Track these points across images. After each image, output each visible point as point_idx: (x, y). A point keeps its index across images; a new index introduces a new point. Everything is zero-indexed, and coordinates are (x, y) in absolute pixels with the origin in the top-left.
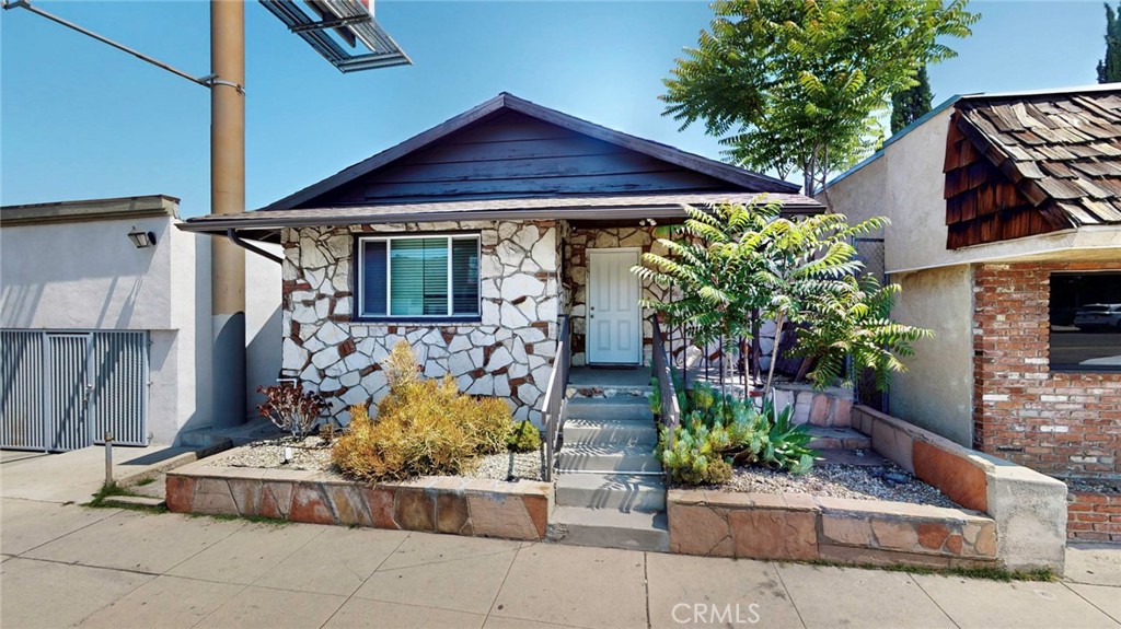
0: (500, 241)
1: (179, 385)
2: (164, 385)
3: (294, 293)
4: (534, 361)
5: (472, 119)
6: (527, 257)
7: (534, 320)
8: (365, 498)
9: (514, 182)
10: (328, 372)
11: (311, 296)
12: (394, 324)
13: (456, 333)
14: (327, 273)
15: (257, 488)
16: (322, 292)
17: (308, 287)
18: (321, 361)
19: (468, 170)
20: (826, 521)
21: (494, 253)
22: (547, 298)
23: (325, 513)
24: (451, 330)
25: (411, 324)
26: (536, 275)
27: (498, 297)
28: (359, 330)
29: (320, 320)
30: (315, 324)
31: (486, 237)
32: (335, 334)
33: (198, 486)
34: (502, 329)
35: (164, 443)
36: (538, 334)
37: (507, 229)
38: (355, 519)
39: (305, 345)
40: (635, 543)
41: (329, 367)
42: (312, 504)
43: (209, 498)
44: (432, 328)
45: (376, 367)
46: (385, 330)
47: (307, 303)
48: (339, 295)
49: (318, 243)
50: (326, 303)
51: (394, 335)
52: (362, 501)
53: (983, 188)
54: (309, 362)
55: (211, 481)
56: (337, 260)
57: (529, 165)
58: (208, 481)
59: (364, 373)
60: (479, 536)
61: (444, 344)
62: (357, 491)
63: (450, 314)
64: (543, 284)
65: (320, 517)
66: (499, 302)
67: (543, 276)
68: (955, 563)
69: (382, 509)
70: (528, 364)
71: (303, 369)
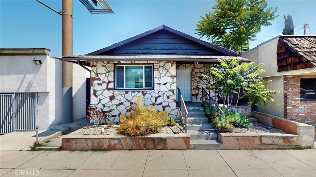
0: (160, 67)
1: (49, 110)
2: (43, 110)
3: (94, 81)
4: (170, 101)
5: (153, 32)
6: (168, 71)
7: (170, 89)
8: (134, 141)
9: (163, 50)
10: (106, 105)
11: (100, 82)
12: (128, 91)
13: (146, 93)
14: (106, 75)
15: (96, 141)
16: (104, 81)
17: (99, 79)
18: (103, 102)
19: (150, 46)
20: (263, 139)
21: (158, 70)
22: (173, 83)
23: (120, 147)
24: (145, 92)
25: (133, 91)
26: (170, 77)
27: (159, 83)
28: (116, 93)
29: (103, 89)
30: (102, 91)
31: (156, 66)
32: (109, 94)
33: (74, 141)
34: (160, 92)
35: (43, 129)
36: (171, 93)
37: (162, 63)
38: (131, 147)
39: (98, 97)
40: (213, 148)
41: (106, 104)
42: (115, 144)
43: (78, 145)
44: (139, 92)
45: (122, 104)
46: (125, 92)
47: (99, 84)
48: (110, 82)
49: (103, 66)
50: (105, 84)
51: (127, 94)
52: (133, 142)
53: (288, 57)
54: (100, 102)
55: (79, 139)
56: (109, 71)
57: (168, 46)
58: (78, 139)
59: (118, 105)
60: (170, 149)
61: (143, 96)
62: (131, 139)
63: (144, 88)
64: (172, 79)
65: (118, 148)
66: (159, 84)
67: (172, 77)
68: (291, 147)
69: (139, 144)
70: (168, 102)
71: (97, 104)
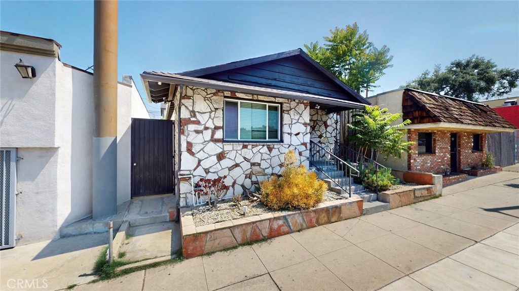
0: (291, 109)
1: (58, 191)
2: (37, 193)
3: (189, 125)
4: (303, 158)
6: (300, 116)
7: (302, 142)
8: (304, 217)
9: (293, 85)
10: (210, 170)
11: (201, 128)
12: (248, 144)
13: (273, 148)
14: (210, 116)
16: (207, 126)
17: (198, 123)
18: (205, 164)
19: (277, 76)
21: (288, 114)
22: (307, 134)
24: (271, 146)
25: (255, 144)
26: (303, 124)
27: (290, 132)
28: (228, 147)
29: (205, 142)
30: (202, 143)
31: (285, 107)
32: (216, 149)
34: (291, 146)
36: (303, 148)
37: (293, 104)
38: (300, 227)
39: (196, 155)
41: (211, 167)
42: (280, 227)
44: (263, 146)
45: (237, 165)
46: (241, 146)
47: (197, 132)
48: (217, 128)
49: (205, 99)
50: (209, 132)
51: (245, 150)
52: (303, 219)
54: (199, 165)
56: (216, 109)
57: (298, 79)
59: (230, 169)
60: (344, 220)
61: (269, 153)
63: (267, 139)
64: (305, 128)
66: (290, 134)
67: (305, 124)
69: (311, 220)
70: (300, 160)
71: (194, 170)
